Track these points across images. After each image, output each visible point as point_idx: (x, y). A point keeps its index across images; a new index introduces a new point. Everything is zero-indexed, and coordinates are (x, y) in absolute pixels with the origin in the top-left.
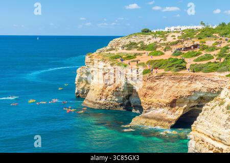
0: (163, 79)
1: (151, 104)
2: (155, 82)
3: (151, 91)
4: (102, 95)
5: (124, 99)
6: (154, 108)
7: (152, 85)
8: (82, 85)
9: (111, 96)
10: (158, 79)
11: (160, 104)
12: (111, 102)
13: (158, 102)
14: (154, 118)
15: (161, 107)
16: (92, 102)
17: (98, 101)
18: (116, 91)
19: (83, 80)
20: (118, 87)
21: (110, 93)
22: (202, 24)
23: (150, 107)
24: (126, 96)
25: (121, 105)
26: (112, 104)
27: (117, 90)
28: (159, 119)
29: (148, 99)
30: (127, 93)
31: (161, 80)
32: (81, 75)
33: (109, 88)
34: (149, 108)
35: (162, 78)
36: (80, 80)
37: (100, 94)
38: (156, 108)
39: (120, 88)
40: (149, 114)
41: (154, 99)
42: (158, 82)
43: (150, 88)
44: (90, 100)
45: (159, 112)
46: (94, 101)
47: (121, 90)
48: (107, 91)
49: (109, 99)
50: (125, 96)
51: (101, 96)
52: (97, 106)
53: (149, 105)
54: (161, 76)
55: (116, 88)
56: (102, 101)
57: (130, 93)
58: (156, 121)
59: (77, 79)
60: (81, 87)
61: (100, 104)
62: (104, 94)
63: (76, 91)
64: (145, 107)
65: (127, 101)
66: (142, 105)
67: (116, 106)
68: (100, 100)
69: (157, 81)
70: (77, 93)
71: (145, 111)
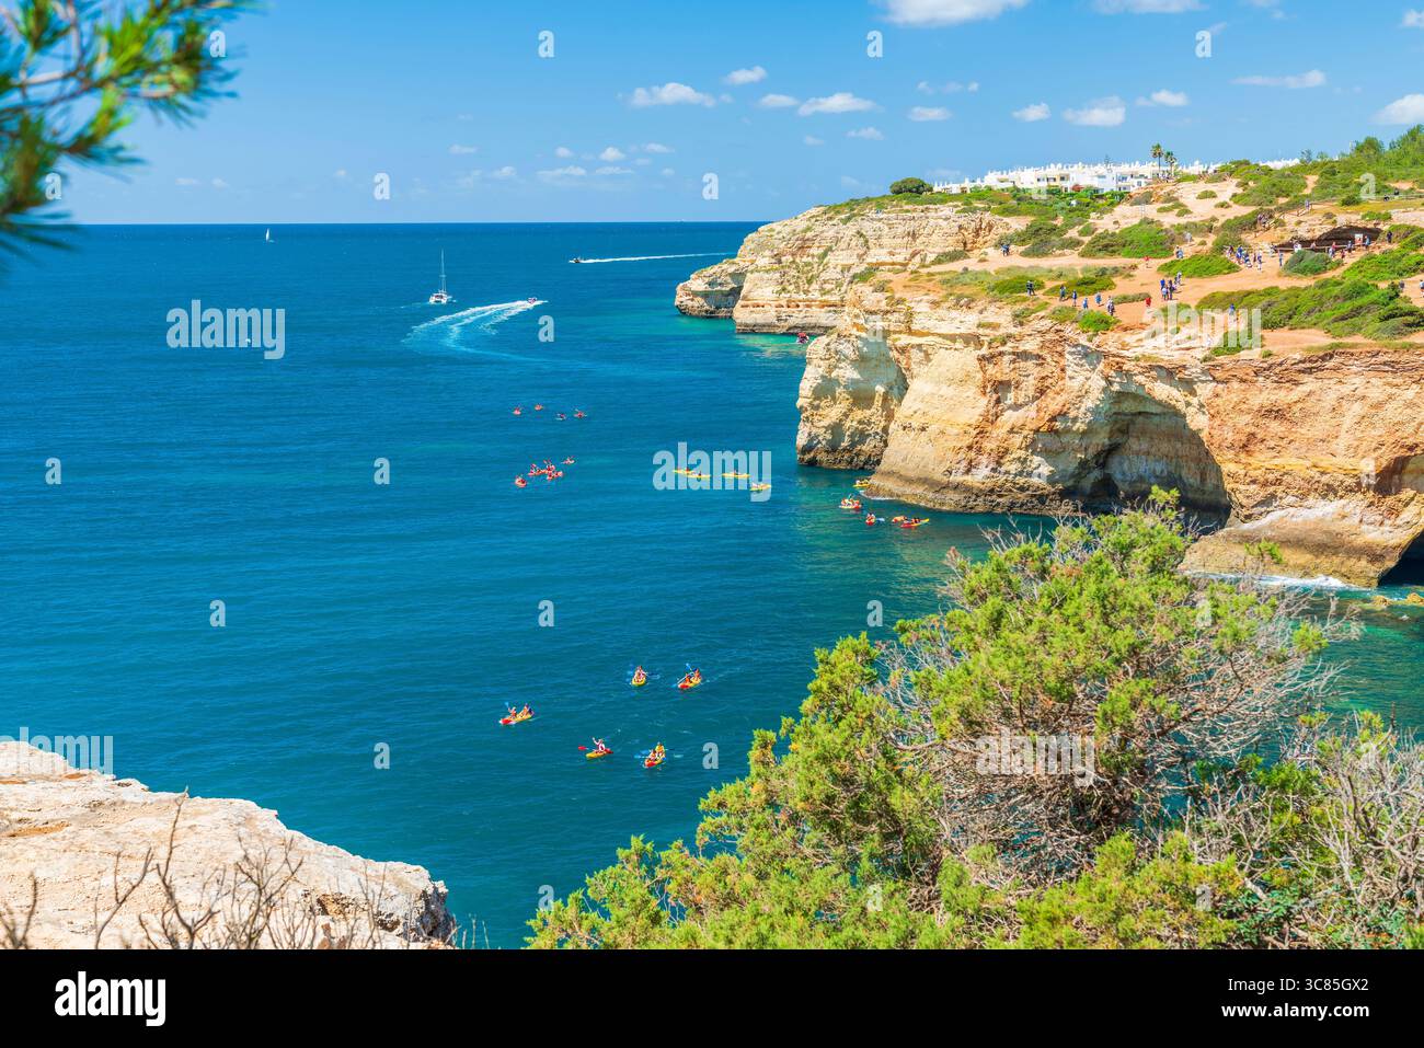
0: (1335, 369)
1: (1278, 482)
2: (1297, 383)
3: (1275, 427)
4: (979, 451)
5: (1083, 464)
6: (1290, 499)
7: (1283, 396)
8: (833, 413)
9: (1022, 453)
10: (1309, 371)
11: (1325, 479)
12: (1021, 481)
13: (1314, 473)
14: (1298, 543)
15: (1329, 491)
16: (924, 481)
17: (957, 478)
18: (1052, 431)
19: (839, 390)
20: (1063, 415)
21: (1017, 440)
22: (1157, 154)
23: (1273, 496)
24: (1098, 455)
25: (1066, 494)
26: (1022, 489)
27: (1058, 425)
28: (1326, 546)
29: (1261, 460)
30: (1102, 440)
31: (1326, 374)
32: (831, 368)
33: (1010, 418)
34: (1268, 501)
35: (1329, 364)
36: (825, 390)
37: (970, 448)
38: (1303, 497)
39: (1075, 420)
40: (1271, 526)
41: (1293, 461)
42: (1310, 383)
43: (1276, 413)
44: (912, 474)
45: (1321, 513)
46: (938, 476)
47: (1080, 426)
48: (1000, 430)
49: (1014, 468)
50: (1092, 451)
51: (972, 454)
52: (951, 501)
53: (1265, 484)
54: (1323, 359)
55: (1053, 419)
56: (980, 477)
57: (1119, 439)
58: (1309, 556)
59: (807, 386)
60: (826, 422)
61: (968, 489)
62: (989, 445)
63: (801, 440)
64: (1243, 493)
65: (1096, 474)
66: (1228, 486)
67: (1042, 499)
68: (968, 472)
69: (1305, 378)
70: (807, 449)
71: (1246, 512)
